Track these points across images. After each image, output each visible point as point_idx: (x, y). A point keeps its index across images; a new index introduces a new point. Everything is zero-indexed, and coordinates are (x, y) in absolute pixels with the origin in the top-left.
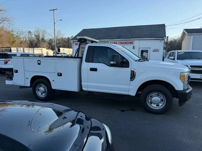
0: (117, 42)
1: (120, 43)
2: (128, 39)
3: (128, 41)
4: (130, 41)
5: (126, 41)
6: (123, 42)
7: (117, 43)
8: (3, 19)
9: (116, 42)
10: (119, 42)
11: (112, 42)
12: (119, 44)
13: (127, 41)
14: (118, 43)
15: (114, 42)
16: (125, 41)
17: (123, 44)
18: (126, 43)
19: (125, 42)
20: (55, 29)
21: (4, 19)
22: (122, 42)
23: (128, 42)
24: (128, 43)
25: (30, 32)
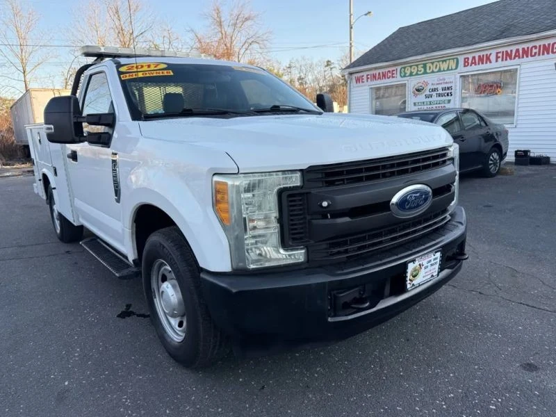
0: (488, 53)
1: (500, 55)
2: (534, 36)
3: (537, 44)
4: (546, 42)
5: (525, 46)
6: (514, 48)
7: (491, 58)
8: (250, 41)
9: (485, 53)
10: (497, 53)
11: (470, 56)
12: (497, 61)
13: (530, 45)
14: (493, 58)
15: (477, 55)
16: (520, 47)
17: (515, 56)
18: (526, 53)
19: (523, 49)
20: (351, 44)
21: (253, 40)
22: (509, 49)
23: (535, 47)
24: (534, 51)
25: (328, 63)
